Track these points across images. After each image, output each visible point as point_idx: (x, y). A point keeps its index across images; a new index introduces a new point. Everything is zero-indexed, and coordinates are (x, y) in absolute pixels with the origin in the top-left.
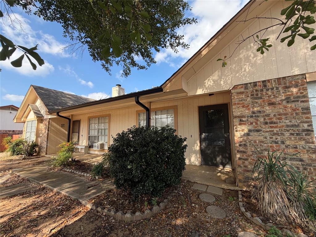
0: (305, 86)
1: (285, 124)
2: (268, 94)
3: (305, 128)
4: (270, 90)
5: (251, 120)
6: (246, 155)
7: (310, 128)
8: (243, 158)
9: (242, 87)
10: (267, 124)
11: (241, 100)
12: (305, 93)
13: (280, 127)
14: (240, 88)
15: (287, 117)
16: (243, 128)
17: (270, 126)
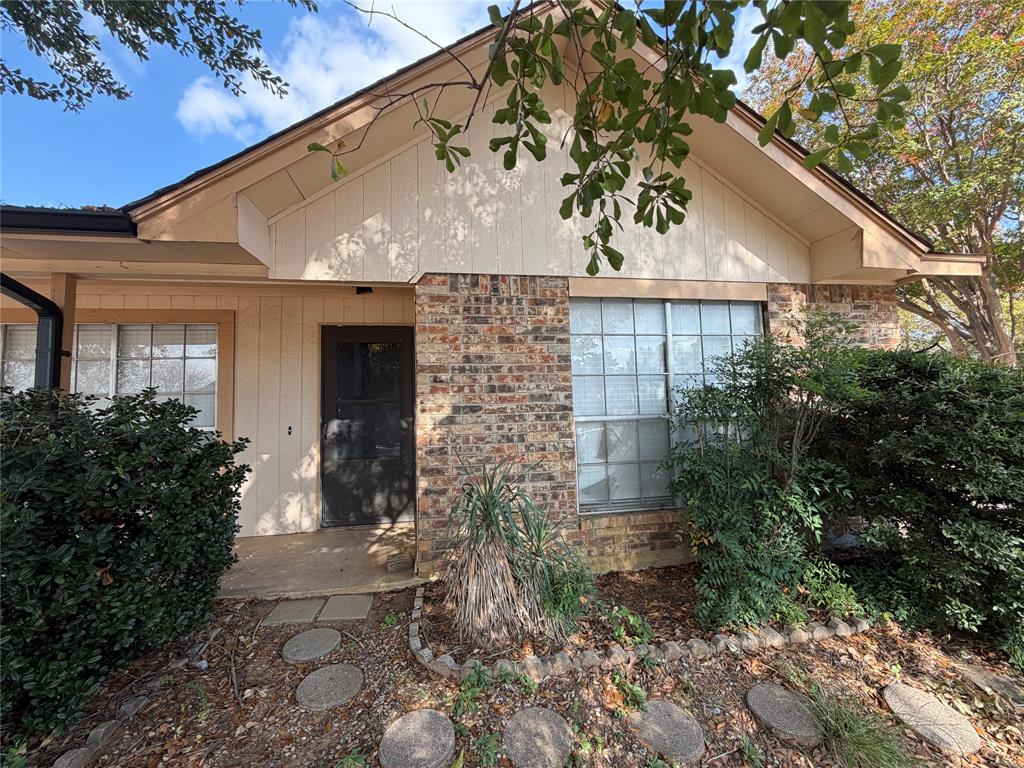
0: (567, 304)
1: (527, 393)
2: (500, 314)
3: (560, 403)
4: (505, 303)
5: (461, 379)
6: (444, 481)
7: (567, 403)
8: (436, 488)
9: (444, 283)
10: (493, 391)
11: (439, 318)
12: (565, 322)
13: (519, 400)
14: (439, 284)
15: (532, 376)
16: (440, 402)
17: (500, 398)
